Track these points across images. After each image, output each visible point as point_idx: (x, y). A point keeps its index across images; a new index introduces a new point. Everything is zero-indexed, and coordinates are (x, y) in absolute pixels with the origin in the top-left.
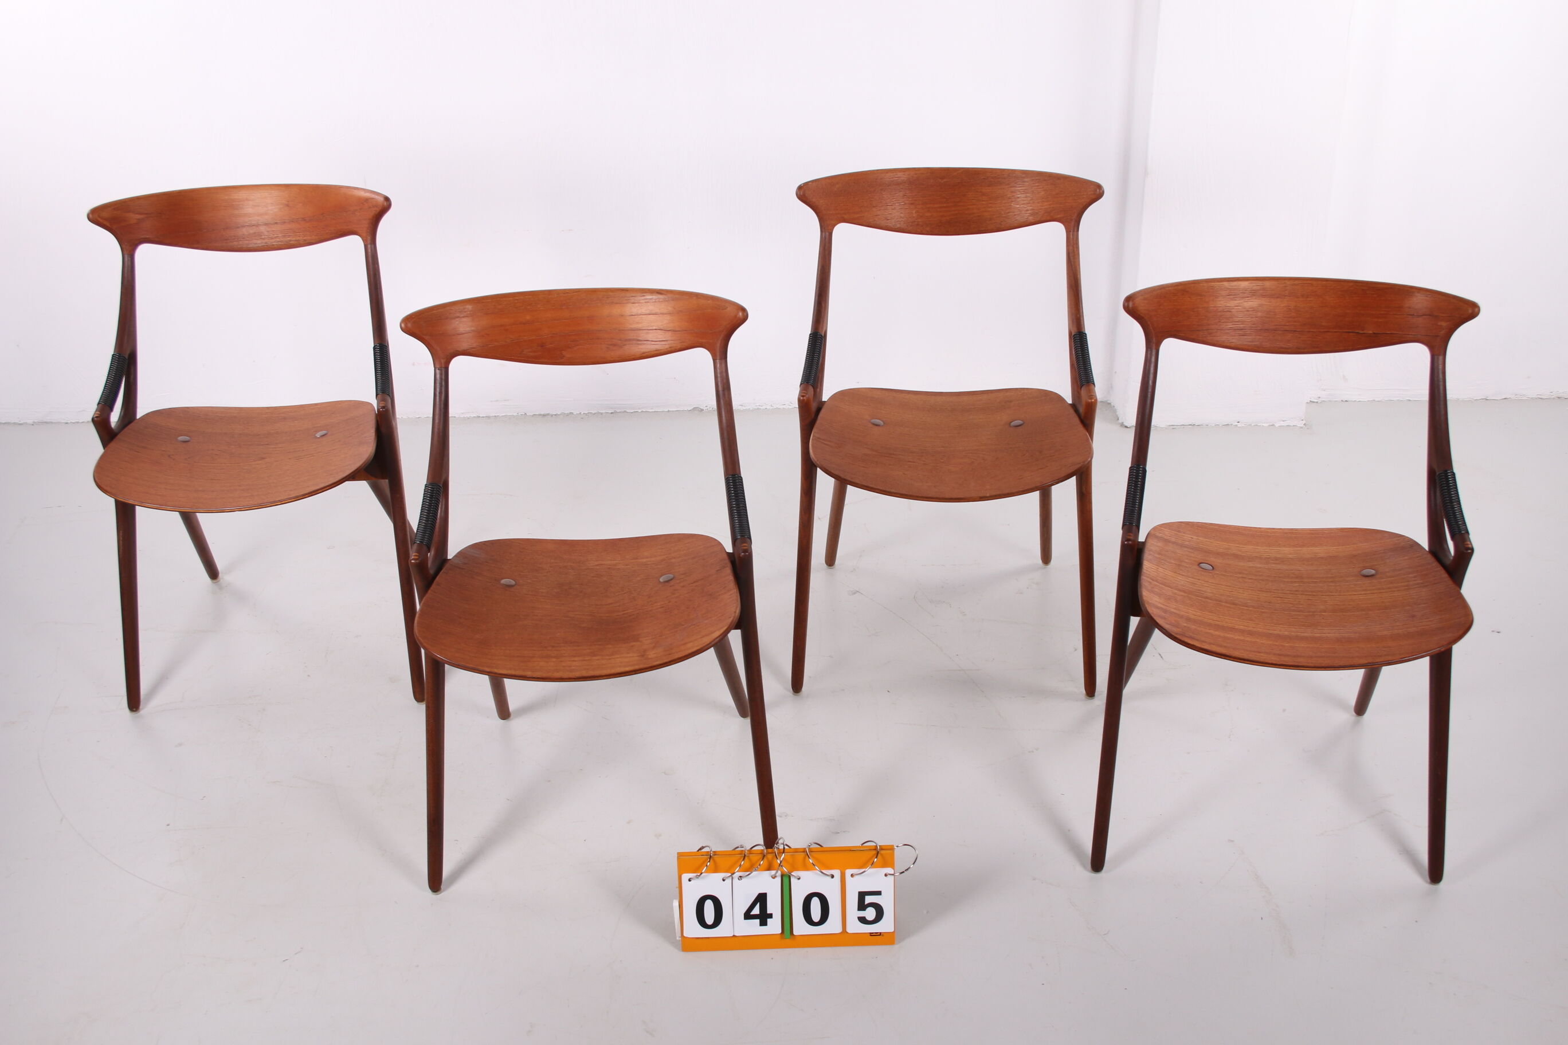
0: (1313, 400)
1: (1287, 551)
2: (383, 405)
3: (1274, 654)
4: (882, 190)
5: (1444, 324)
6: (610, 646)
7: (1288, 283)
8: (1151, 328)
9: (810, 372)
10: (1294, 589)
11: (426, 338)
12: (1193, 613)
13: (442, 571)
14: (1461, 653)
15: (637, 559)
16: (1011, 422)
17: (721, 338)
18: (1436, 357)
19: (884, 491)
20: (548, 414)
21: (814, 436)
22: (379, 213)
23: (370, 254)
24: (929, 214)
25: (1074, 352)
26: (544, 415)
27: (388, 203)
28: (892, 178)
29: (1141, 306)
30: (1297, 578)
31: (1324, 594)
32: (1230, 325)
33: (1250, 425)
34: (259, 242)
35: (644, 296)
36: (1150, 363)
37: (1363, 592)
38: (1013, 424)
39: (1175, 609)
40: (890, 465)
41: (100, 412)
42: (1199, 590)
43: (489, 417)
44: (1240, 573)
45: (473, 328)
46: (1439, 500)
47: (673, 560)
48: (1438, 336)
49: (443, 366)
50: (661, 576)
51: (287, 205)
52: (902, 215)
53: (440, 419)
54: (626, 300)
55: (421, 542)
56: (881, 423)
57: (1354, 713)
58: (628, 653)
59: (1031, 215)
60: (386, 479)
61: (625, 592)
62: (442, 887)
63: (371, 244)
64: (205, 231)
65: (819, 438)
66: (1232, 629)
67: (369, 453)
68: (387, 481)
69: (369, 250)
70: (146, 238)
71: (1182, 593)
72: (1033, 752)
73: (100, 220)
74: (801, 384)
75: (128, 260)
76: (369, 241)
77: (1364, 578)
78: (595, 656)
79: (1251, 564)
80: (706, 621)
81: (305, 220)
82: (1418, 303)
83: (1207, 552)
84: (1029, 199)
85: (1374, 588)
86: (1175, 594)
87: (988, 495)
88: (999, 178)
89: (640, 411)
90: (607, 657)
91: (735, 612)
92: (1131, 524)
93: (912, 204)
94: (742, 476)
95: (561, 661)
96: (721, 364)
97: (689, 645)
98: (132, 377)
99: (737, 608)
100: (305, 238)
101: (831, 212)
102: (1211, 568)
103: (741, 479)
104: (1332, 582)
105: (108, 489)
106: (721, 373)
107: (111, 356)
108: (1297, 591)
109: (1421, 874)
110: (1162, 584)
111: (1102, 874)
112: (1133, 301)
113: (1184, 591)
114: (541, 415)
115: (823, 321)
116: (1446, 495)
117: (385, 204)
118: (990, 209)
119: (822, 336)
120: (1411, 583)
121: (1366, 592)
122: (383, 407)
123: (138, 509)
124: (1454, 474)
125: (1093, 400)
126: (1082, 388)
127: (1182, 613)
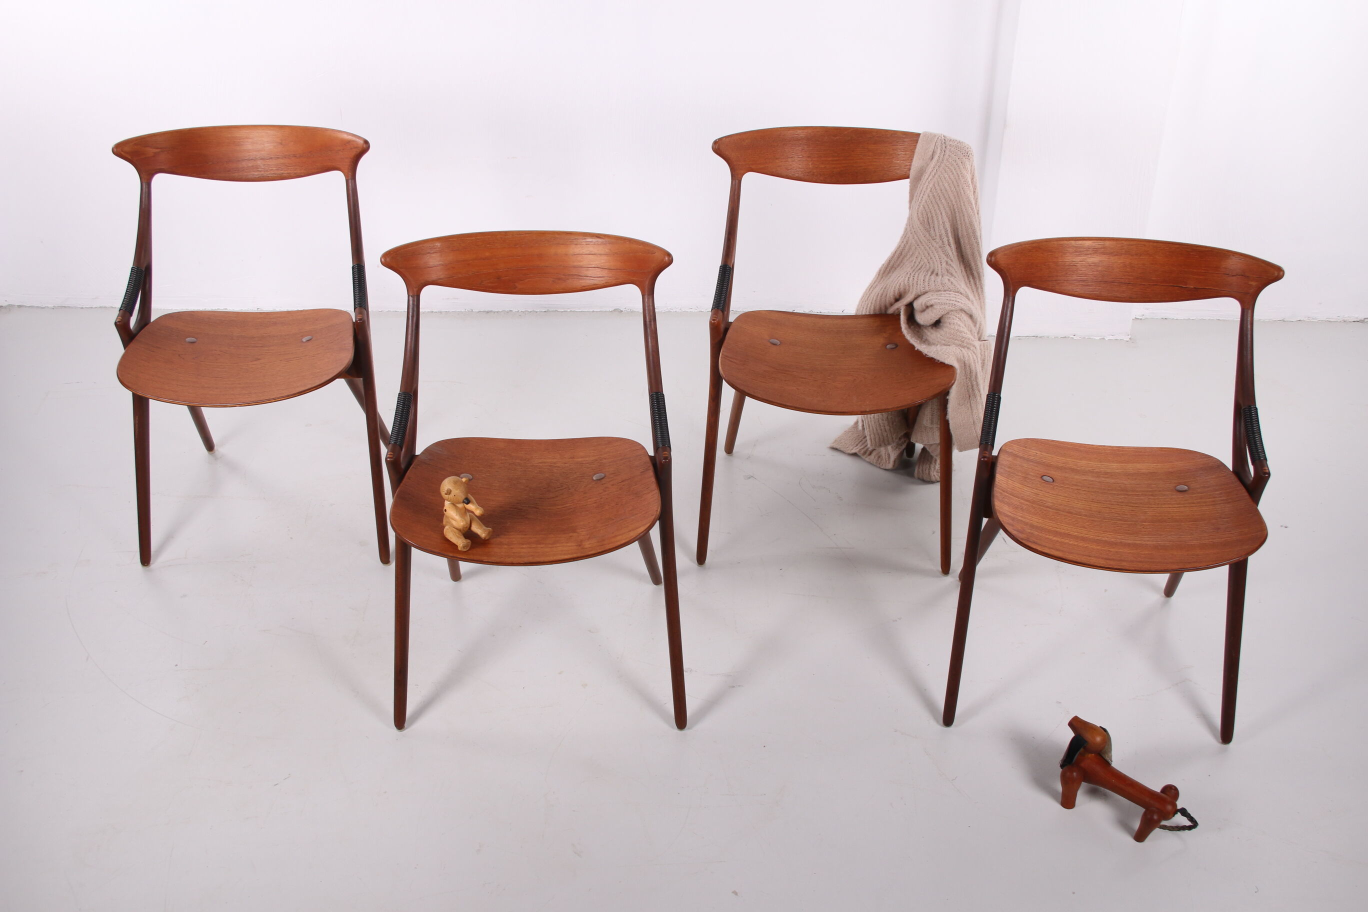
0: (1138, 318)
1: (1114, 467)
2: (361, 318)
4: (784, 144)
5: (1254, 283)
6: (553, 536)
7: (1125, 243)
8: (1009, 279)
9: (720, 299)
10: (1120, 501)
11: (401, 270)
12: (1036, 520)
13: (412, 466)
14: (1254, 562)
15: (573, 458)
17: (650, 276)
18: (1246, 310)
19: (781, 404)
20: (491, 311)
21: (722, 355)
22: (359, 153)
23: (350, 187)
24: (823, 166)
26: (488, 312)
27: (367, 146)
28: (793, 134)
29: (1002, 260)
30: (1122, 490)
31: (1144, 506)
32: (1075, 277)
33: (1085, 338)
34: (256, 174)
35: (585, 239)
36: (1007, 308)
37: (1177, 506)
38: (887, 346)
39: (1022, 517)
40: (785, 381)
41: (121, 317)
42: (1041, 500)
43: (441, 312)
44: (1076, 485)
45: (441, 263)
46: (1243, 429)
47: (604, 461)
48: (1248, 293)
49: (415, 294)
50: (594, 475)
51: (281, 144)
52: (800, 166)
53: (411, 339)
54: (571, 242)
55: (395, 443)
56: (778, 342)
57: (1164, 595)
58: (567, 543)
61: (564, 488)
62: (406, 725)
63: (352, 179)
64: (210, 163)
65: (727, 356)
66: (1068, 535)
67: (349, 360)
68: (362, 379)
69: (350, 185)
70: (161, 169)
71: (1028, 503)
72: (896, 621)
73: (122, 153)
74: (712, 310)
75: (146, 187)
76: (350, 177)
77: (1179, 493)
78: (540, 544)
79: (1084, 478)
80: (633, 517)
81: (296, 156)
82: (1232, 264)
83: (1049, 466)
84: (908, 156)
85: (1186, 502)
86: (1022, 503)
87: (868, 410)
90: (550, 546)
91: (657, 511)
92: (987, 443)
93: (808, 157)
94: (664, 393)
95: (512, 548)
96: (648, 299)
97: (619, 538)
98: (147, 286)
99: (657, 505)
100: (295, 172)
101: (741, 163)
102: (1052, 480)
103: (663, 396)
104: (1152, 495)
105: (130, 385)
106: (649, 306)
107: (130, 269)
108: (1123, 502)
109: (1215, 736)
110: (1010, 494)
111: (952, 728)
112: (995, 256)
113: (1029, 501)
114: (485, 311)
115: (732, 256)
116: (1249, 425)
117: (365, 146)
118: (875, 164)
119: (730, 268)
120: (1217, 499)
121: (1179, 506)
122: (360, 320)
123: (151, 401)
124: (1256, 409)
127: (1027, 521)
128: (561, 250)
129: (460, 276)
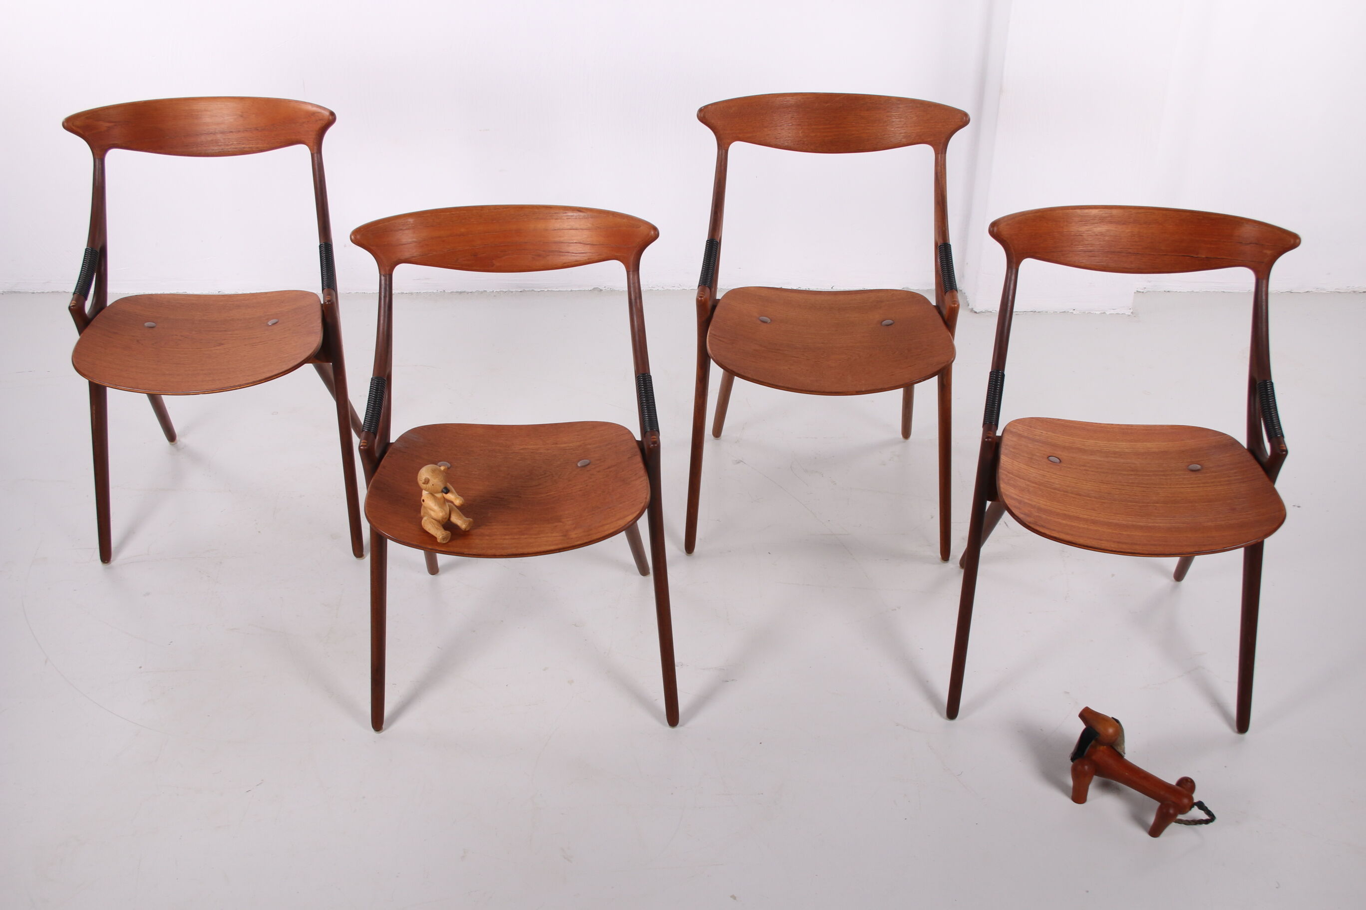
0: (1140, 290)
1: (1124, 446)
2: (329, 299)
3: (1114, 542)
4: (772, 112)
5: (1269, 252)
6: (536, 526)
7: (1134, 211)
8: (1013, 250)
9: (707, 275)
10: (1131, 481)
11: (373, 248)
12: (1042, 503)
13: (386, 455)
14: (1270, 546)
15: (556, 444)
16: (882, 322)
17: (635, 251)
18: (1260, 281)
19: (772, 384)
20: (464, 292)
21: (710, 333)
22: (325, 125)
23: (316, 162)
24: (813, 135)
25: (939, 260)
26: (461, 293)
27: (333, 117)
28: (782, 102)
29: (1004, 230)
30: (1132, 471)
31: (1156, 486)
32: (1081, 248)
33: (1084, 313)
34: (216, 149)
35: (566, 213)
36: (1010, 281)
37: (1191, 486)
38: (884, 323)
39: (1029, 499)
40: (777, 360)
41: (76, 301)
42: (1048, 482)
43: (412, 294)
44: (1084, 466)
45: (414, 240)
46: (1258, 404)
47: (589, 447)
48: (1263, 262)
49: (387, 273)
50: (579, 461)
51: (242, 116)
52: (790, 135)
53: (384, 320)
54: (550, 216)
55: (368, 432)
56: (769, 320)
57: (1173, 579)
58: (552, 533)
59: (904, 137)
60: (331, 362)
61: (547, 475)
62: (384, 726)
63: (317, 153)
64: (167, 137)
65: (715, 335)
66: (1077, 518)
67: (317, 343)
68: (331, 364)
69: (316, 159)
70: (115, 144)
71: (1034, 485)
72: (895, 610)
73: (74, 127)
74: (699, 286)
75: (99, 163)
76: (315, 151)
77: (1191, 472)
78: (524, 534)
79: (1092, 458)
80: (621, 505)
81: (257, 130)
82: (1247, 232)
83: (1054, 446)
84: (903, 123)
85: (1199, 482)
86: (1028, 485)
87: (863, 390)
88: (876, 104)
89: (546, 290)
90: (534, 536)
91: (646, 498)
92: (991, 423)
93: (798, 125)
94: (651, 374)
95: (494, 539)
96: (633, 277)
97: (606, 527)
98: (103, 268)
99: (647, 494)
100: (258, 146)
101: (728, 132)
102: (1058, 461)
103: (651, 378)
104: (1164, 475)
105: (86, 373)
106: (634, 283)
107: (84, 250)
108: (1132, 483)
109: (1230, 725)
110: (1016, 476)
111: (956, 721)
112: (997, 226)
113: (1036, 483)
115: (719, 230)
116: (1264, 402)
117: (330, 118)
118: (867, 131)
119: (717, 242)
120: (1232, 478)
121: (1193, 486)
122: (329, 301)
123: (108, 389)
124: (1272, 382)
125: (956, 305)
126: (947, 294)
127: (1034, 504)
128: (541, 225)
129: (434, 253)
